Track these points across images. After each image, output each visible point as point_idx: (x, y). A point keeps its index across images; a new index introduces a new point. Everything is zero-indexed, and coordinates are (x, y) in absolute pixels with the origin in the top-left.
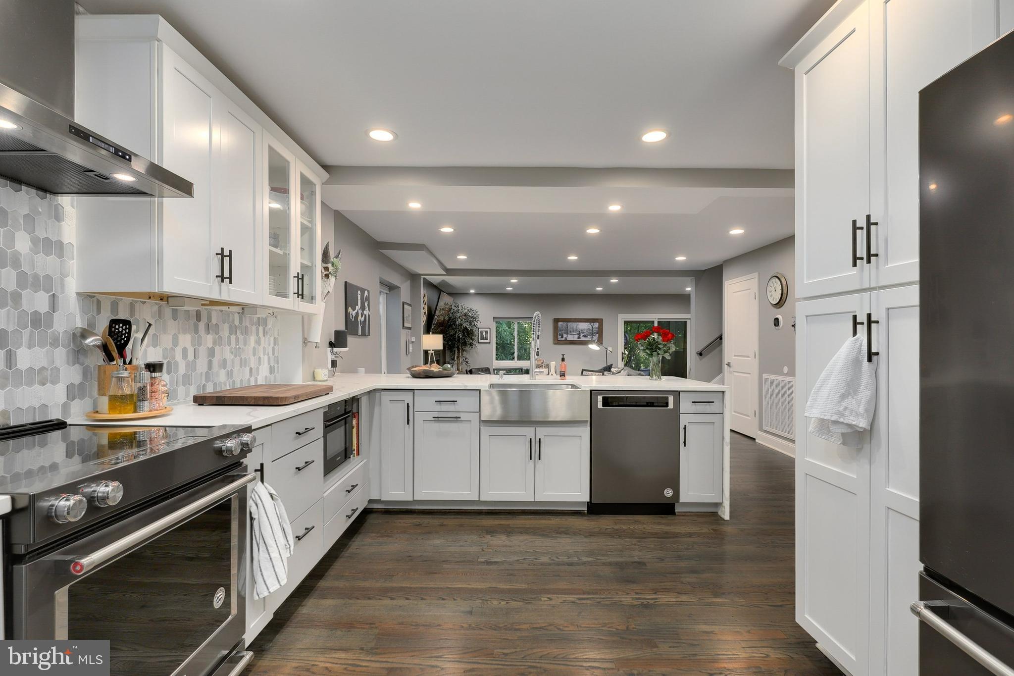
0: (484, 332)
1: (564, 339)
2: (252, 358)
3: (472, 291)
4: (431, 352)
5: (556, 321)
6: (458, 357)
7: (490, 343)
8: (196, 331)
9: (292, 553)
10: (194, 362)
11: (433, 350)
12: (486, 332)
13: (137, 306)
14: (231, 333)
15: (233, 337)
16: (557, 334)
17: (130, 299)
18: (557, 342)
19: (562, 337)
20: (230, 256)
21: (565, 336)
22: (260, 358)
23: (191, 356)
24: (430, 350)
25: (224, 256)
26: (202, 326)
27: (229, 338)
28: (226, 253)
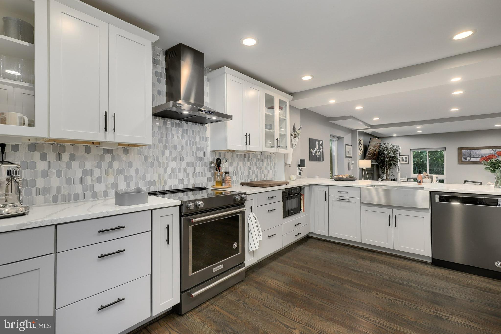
0: (404, 158)
1: (467, 161)
2: (265, 171)
3: (395, 135)
4: (365, 169)
5: (460, 149)
6: (386, 172)
7: (408, 164)
8: (244, 161)
9: (261, 239)
10: (244, 171)
11: (365, 168)
12: (406, 158)
13: (226, 154)
14: (257, 162)
15: (258, 163)
16: (461, 158)
17: (224, 152)
18: (461, 162)
19: (466, 159)
20: (249, 136)
21: (468, 159)
22: (268, 171)
23: (242, 170)
24: (364, 168)
25: (247, 136)
26: (246, 159)
27: (256, 163)
28: (248, 135)
